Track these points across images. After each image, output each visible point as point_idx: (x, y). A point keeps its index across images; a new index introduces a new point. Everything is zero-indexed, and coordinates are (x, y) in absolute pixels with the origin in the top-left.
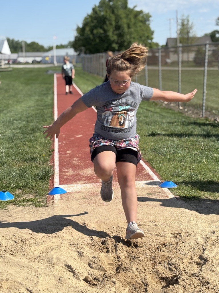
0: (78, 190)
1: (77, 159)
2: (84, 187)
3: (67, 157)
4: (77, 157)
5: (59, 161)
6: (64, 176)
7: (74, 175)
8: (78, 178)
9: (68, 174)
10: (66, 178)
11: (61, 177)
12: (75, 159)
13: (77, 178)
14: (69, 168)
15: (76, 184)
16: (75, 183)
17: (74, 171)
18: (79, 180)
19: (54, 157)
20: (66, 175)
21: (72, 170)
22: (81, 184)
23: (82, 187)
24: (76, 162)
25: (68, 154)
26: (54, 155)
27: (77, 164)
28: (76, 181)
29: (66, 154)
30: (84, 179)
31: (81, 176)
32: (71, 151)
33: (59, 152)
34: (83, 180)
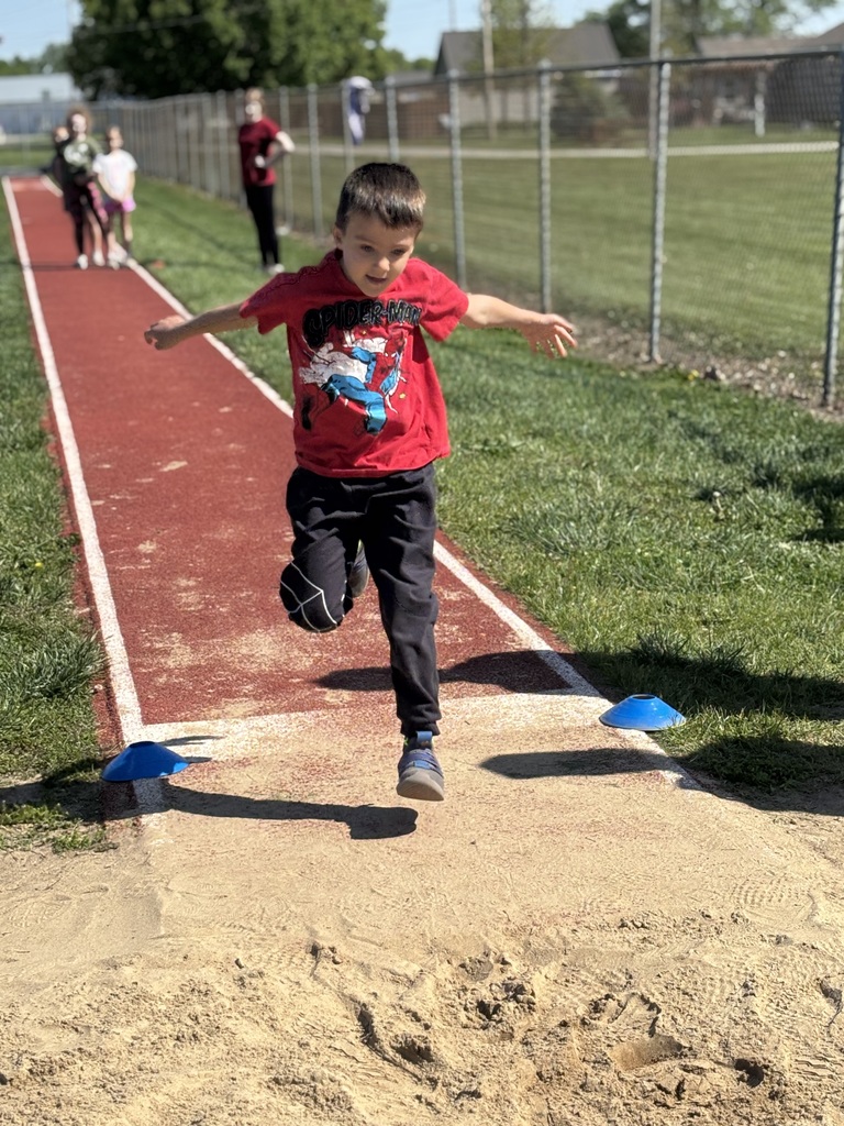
0: (239, 754)
1: (192, 583)
2: (261, 734)
3: (148, 574)
4: (190, 574)
5: (117, 595)
6: (158, 673)
7: (199, 666)
8: (221, 683)
9: (171, 663)
10: (167, 686)
11: (142, 682)
12: (183, 582)
13: (219, 683)
14: (169, 631)
15: (218, 717)
16: (214, 712)
17: (195, 649)
18: (227, 692)
19: (88, 576)
20: (162, 670)
21: (184, 641)
22: (245, 716)
23: (253, 732)
24: (190, 600)
25: (147, 556)
26: (83, 562)
27: (199, 611)
28: (214, 702)
29: (136, 557)
30: (250, 687)
31: (235, 671)
32: (158, 542)
33: (104, 546)
34: (246, 695)
